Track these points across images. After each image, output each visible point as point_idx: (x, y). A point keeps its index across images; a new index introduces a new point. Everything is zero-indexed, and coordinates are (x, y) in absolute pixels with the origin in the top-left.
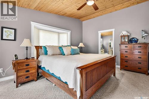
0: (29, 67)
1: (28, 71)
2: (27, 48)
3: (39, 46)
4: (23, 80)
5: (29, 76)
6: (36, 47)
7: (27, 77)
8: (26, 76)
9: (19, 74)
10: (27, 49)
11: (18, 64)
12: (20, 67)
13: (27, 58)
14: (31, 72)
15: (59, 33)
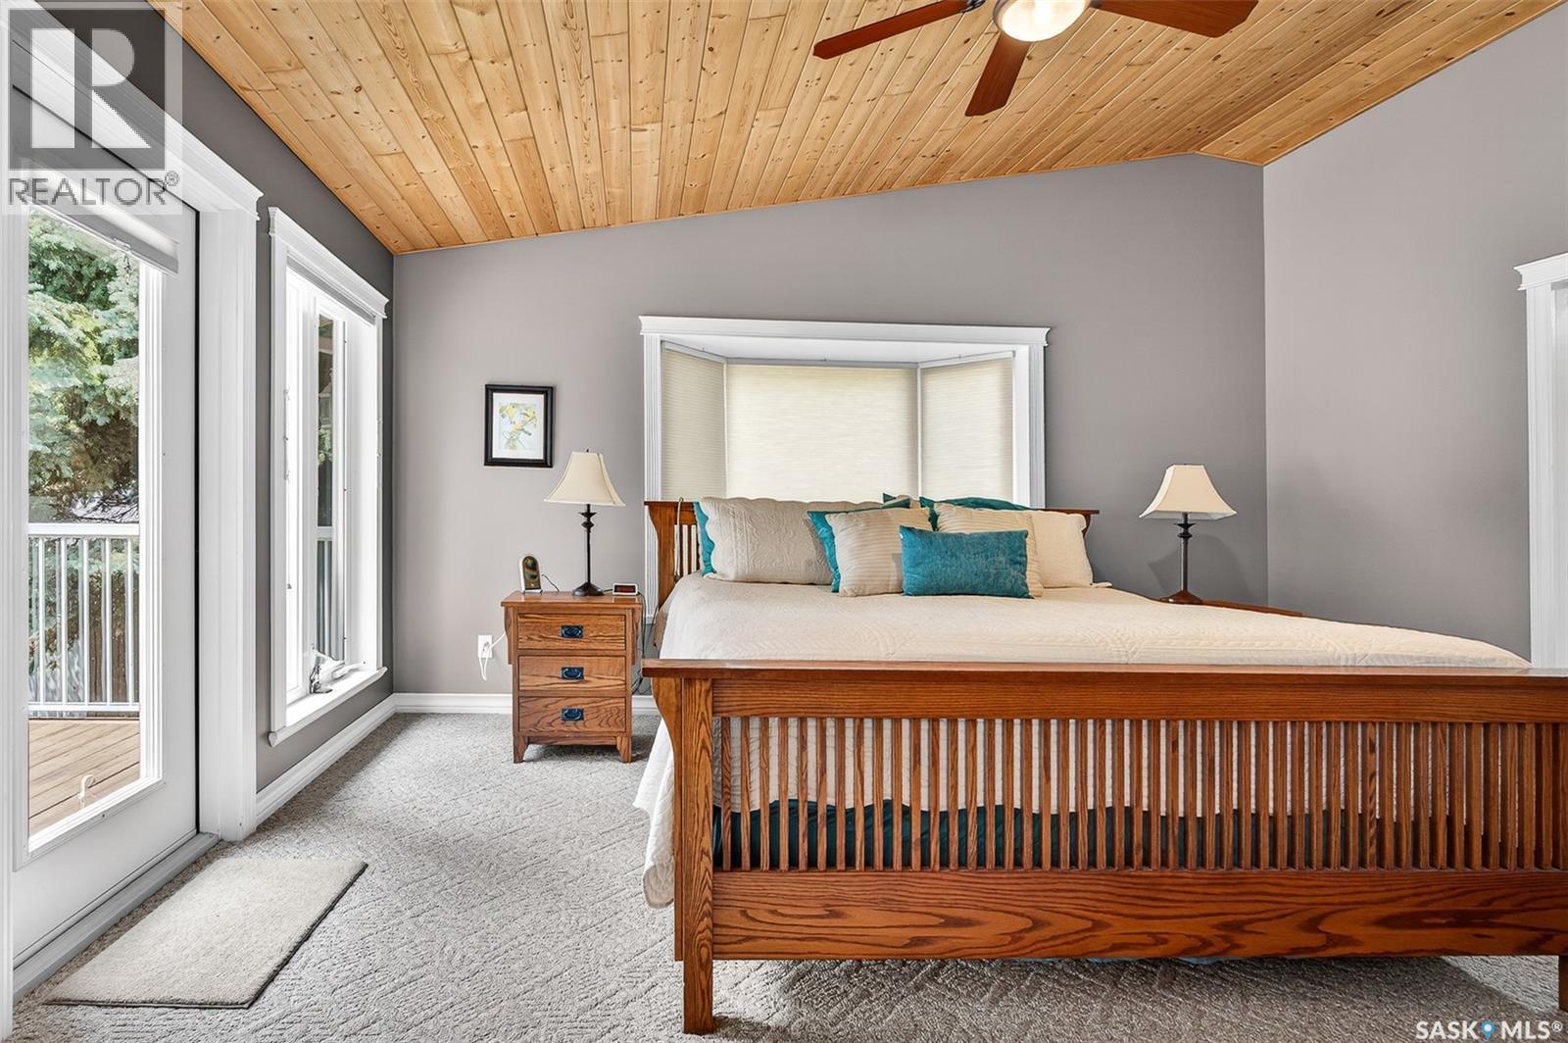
0: (579, 645)
1: (574, 674)
2: (588, 514)
3: (674, 505)
4: (550, 724)
5: (582, 711)
6: (653, 506)
7: (572, 715)
8: (565, 704)
9: (529, 682)
10: (588, 525)
11: (522, 615)
12: (530, 639)
13: (588, 589)
14: (593, 683)
15: (914, 373)
